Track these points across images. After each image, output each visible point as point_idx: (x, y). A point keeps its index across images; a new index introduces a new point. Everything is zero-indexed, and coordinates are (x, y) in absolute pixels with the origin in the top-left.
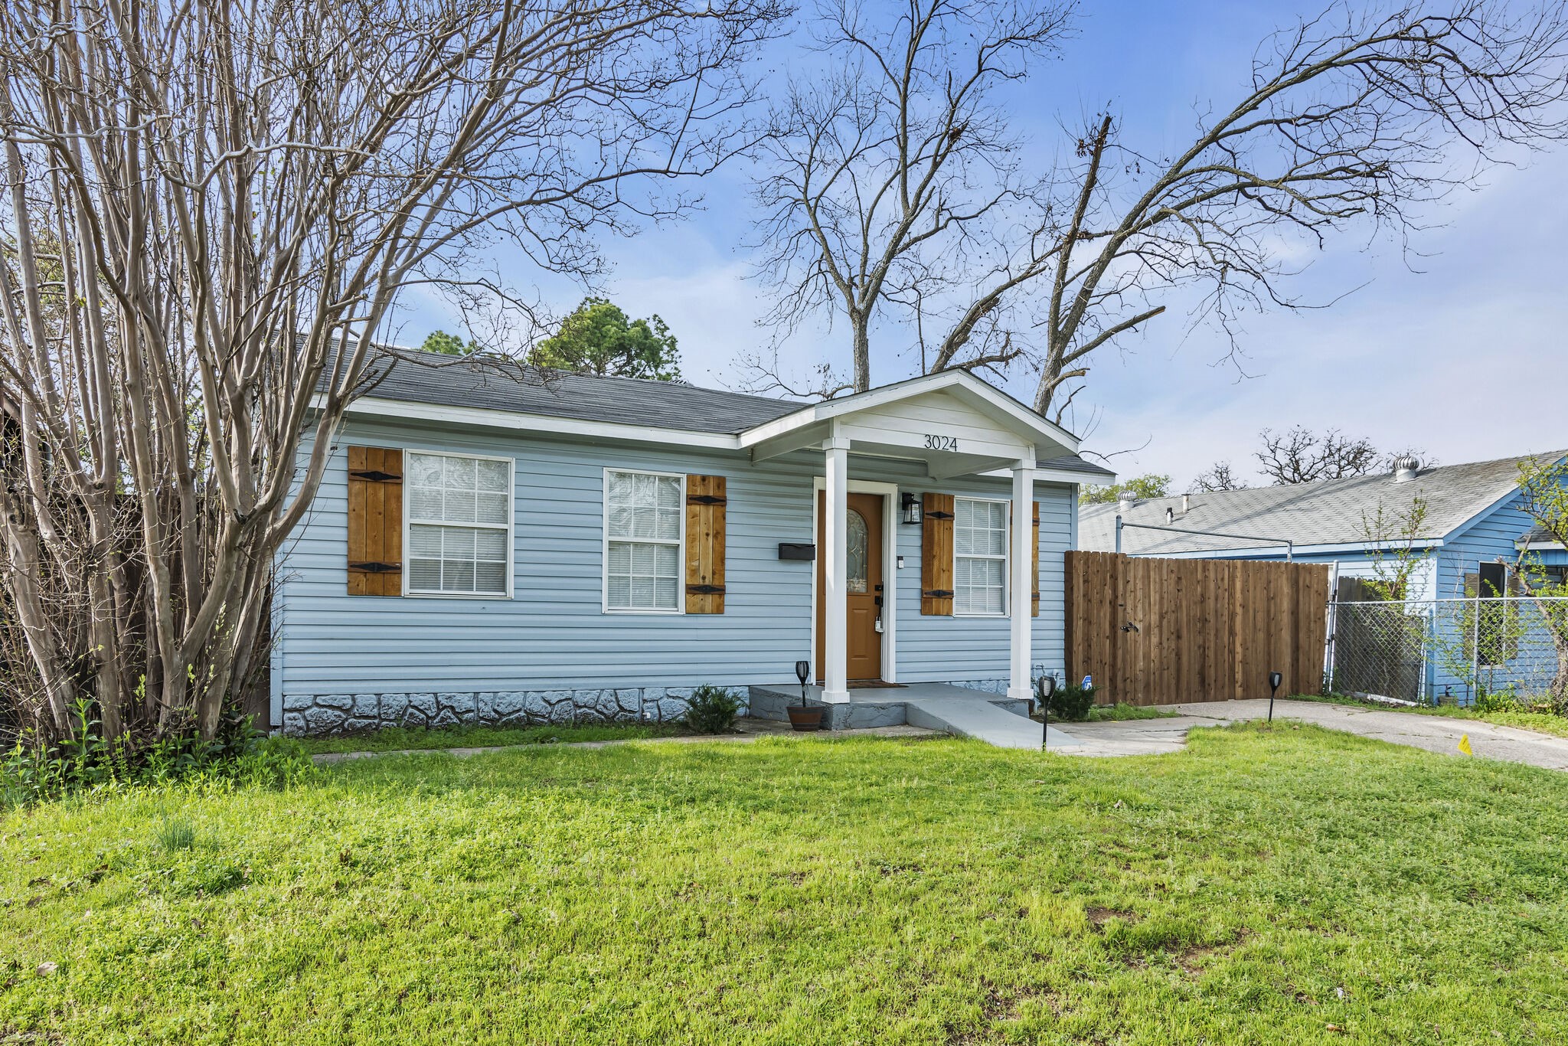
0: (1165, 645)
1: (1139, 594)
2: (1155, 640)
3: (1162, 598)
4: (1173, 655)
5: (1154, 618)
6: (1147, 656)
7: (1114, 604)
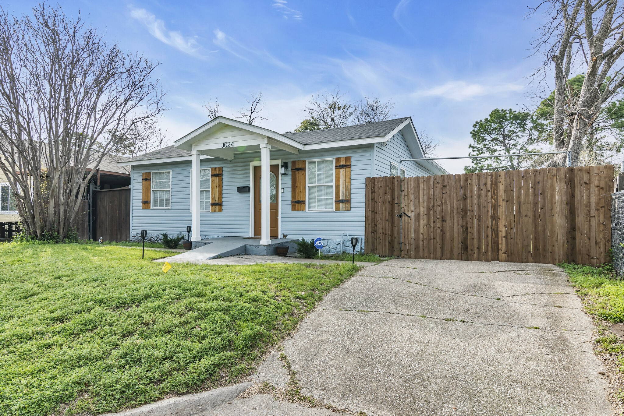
0: (432, 225)
1: (412, 197)
2: (423, 222)
3: (429, 198)
4: (439, 231)
5: (423, 210)
6: (417, 231)
7: (392, 203)
